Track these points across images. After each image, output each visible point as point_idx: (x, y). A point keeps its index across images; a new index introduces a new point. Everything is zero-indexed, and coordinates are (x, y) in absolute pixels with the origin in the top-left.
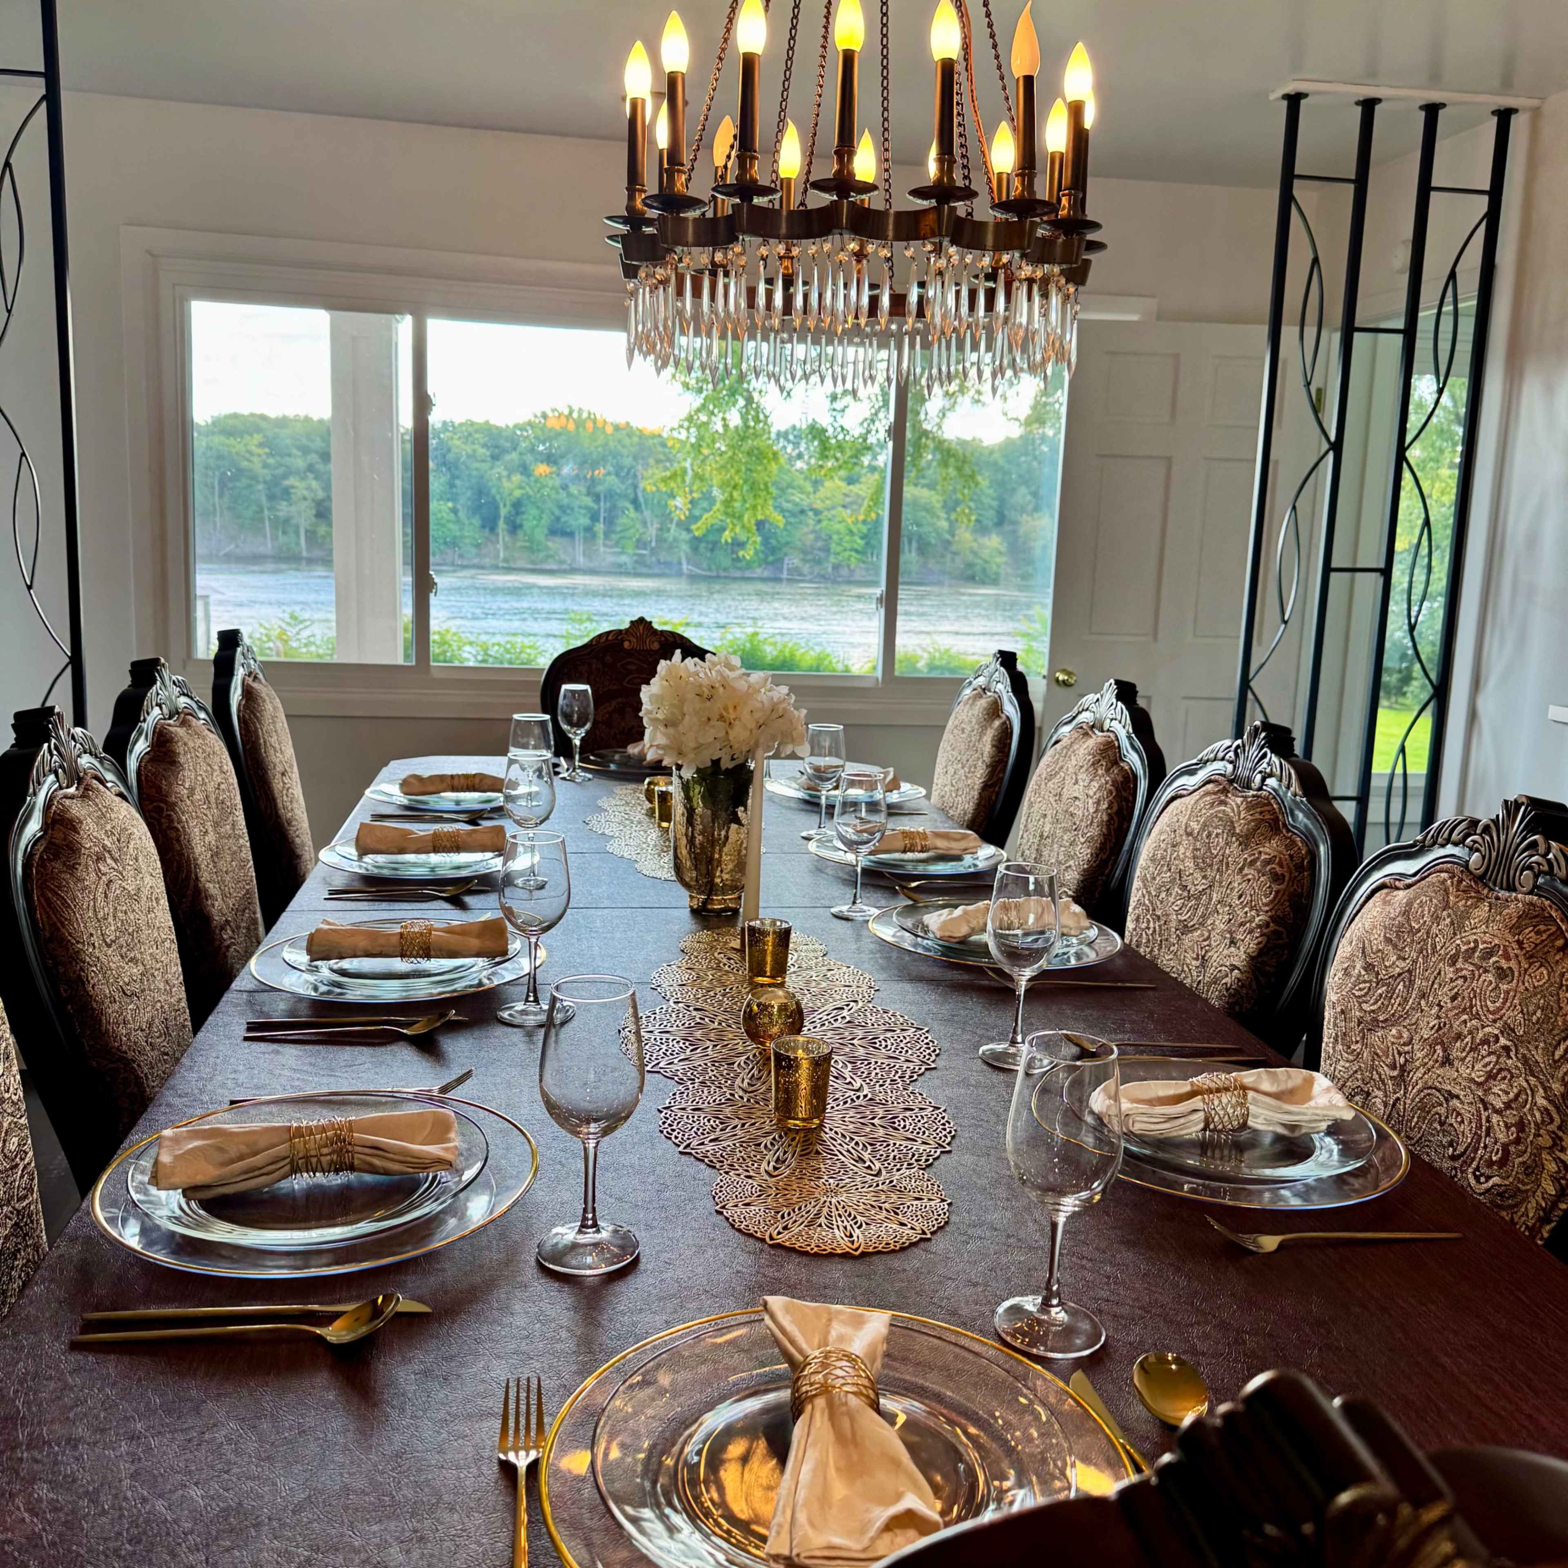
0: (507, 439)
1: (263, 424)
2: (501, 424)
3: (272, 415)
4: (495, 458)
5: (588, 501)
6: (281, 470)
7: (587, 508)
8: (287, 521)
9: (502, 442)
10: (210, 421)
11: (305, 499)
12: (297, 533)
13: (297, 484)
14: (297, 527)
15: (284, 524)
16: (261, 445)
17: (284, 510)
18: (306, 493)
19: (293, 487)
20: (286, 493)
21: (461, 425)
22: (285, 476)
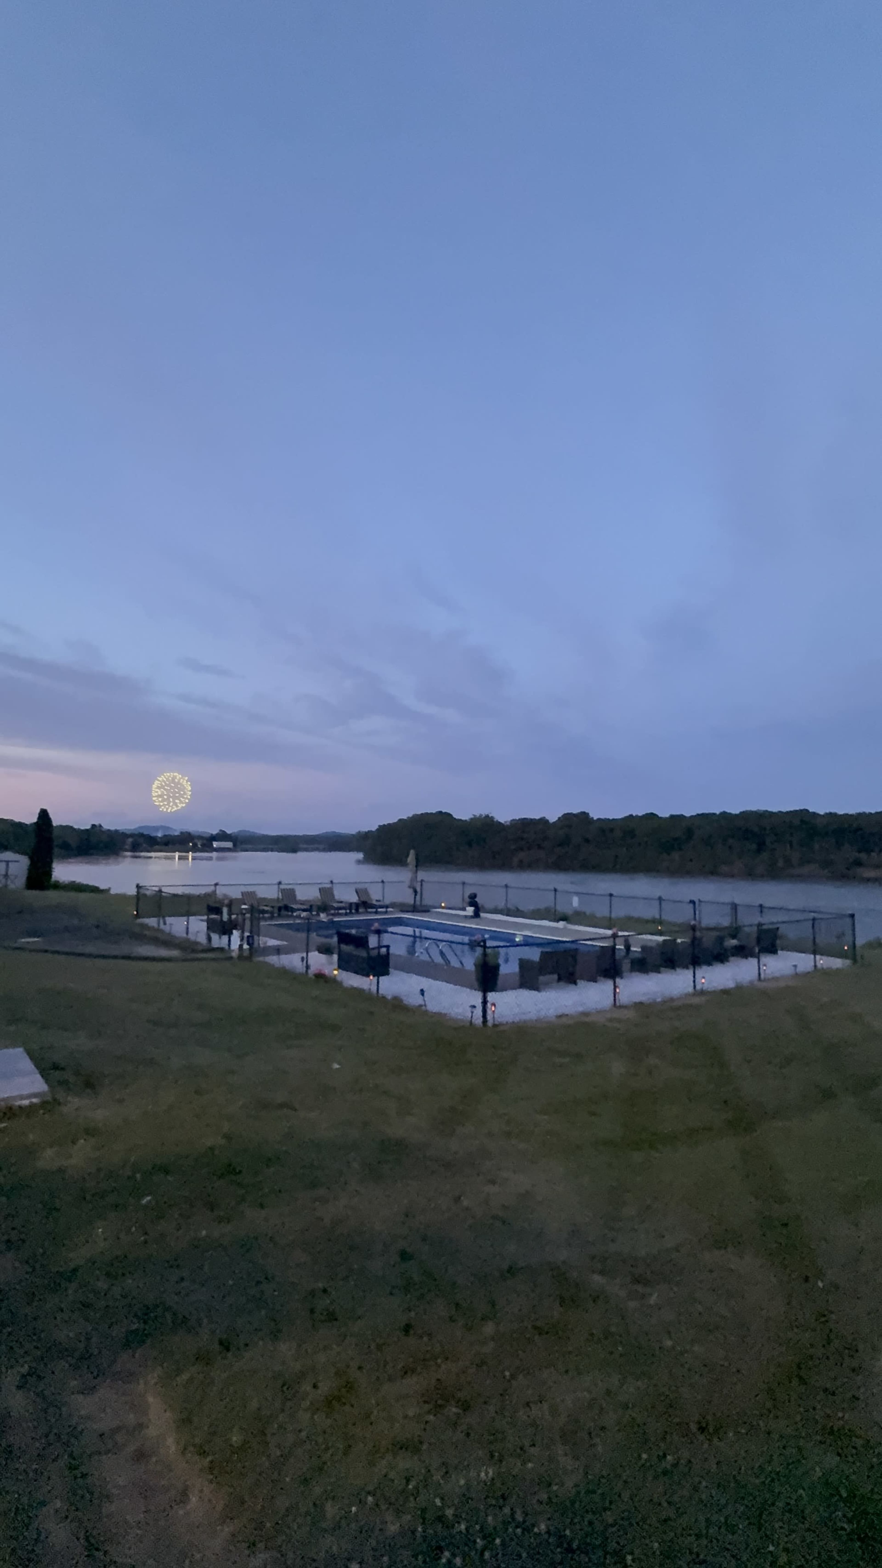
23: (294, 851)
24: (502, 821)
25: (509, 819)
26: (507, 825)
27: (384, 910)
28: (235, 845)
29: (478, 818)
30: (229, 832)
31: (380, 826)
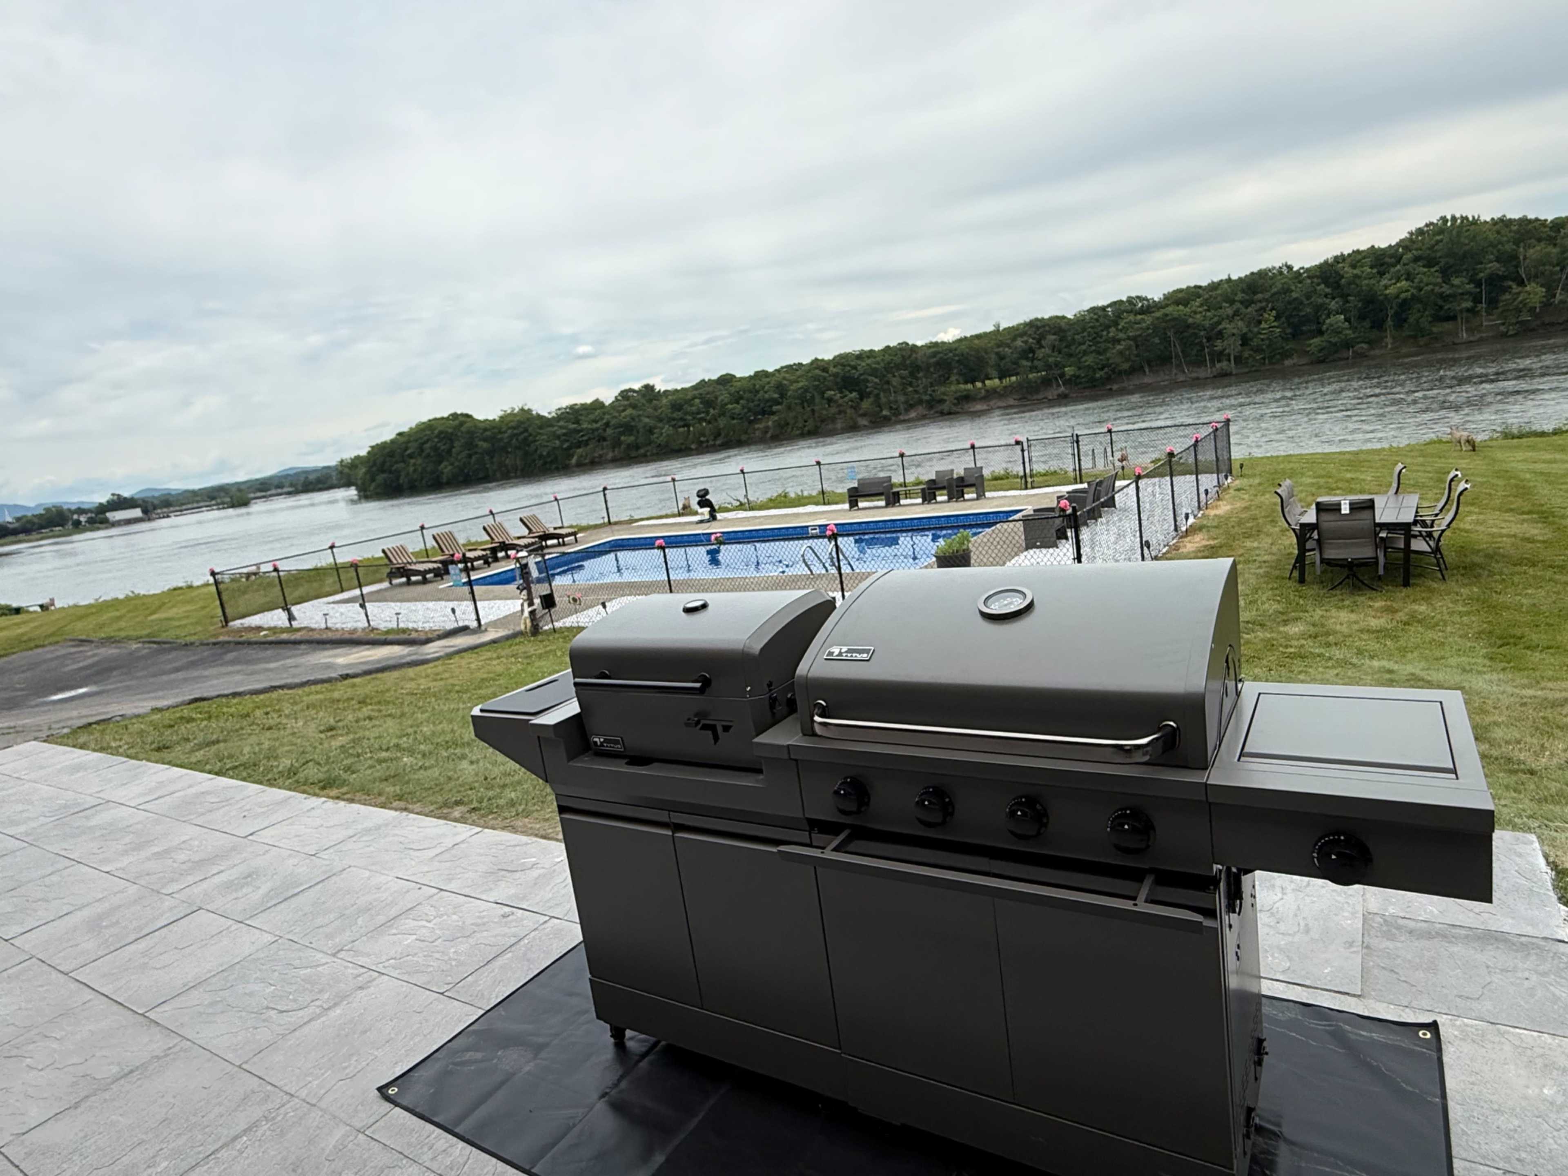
0: (1391, 256)
1: (1201, 291)
2: (1384, 245)
3: (1204, 283)
4: (1381, 274)
5: (1470, 287)
6: (1216, 319)
7: (1469, 293)
8: (1221, 353)
9: (1387, 260)
10: (1162, 297)
11: (1233, 335)
12: (1229, 360)
13: (1228, 326)
14: (1229, 355)
15: (1220, 356)
16: (1201, 305)
17: (1219, 345)
18: (1235, 331)
19: (1225, 329)
20: (1220, 335)
21: (1349, 255)
22: (1219, 323)
23: (245, 503)
24: (545, 414)
25: (553, 408)
26: (553, 417)
27: (555, 541)
28: (145, 511)
29: (509, 415)
30: (126, 494)
31: (372, 447)
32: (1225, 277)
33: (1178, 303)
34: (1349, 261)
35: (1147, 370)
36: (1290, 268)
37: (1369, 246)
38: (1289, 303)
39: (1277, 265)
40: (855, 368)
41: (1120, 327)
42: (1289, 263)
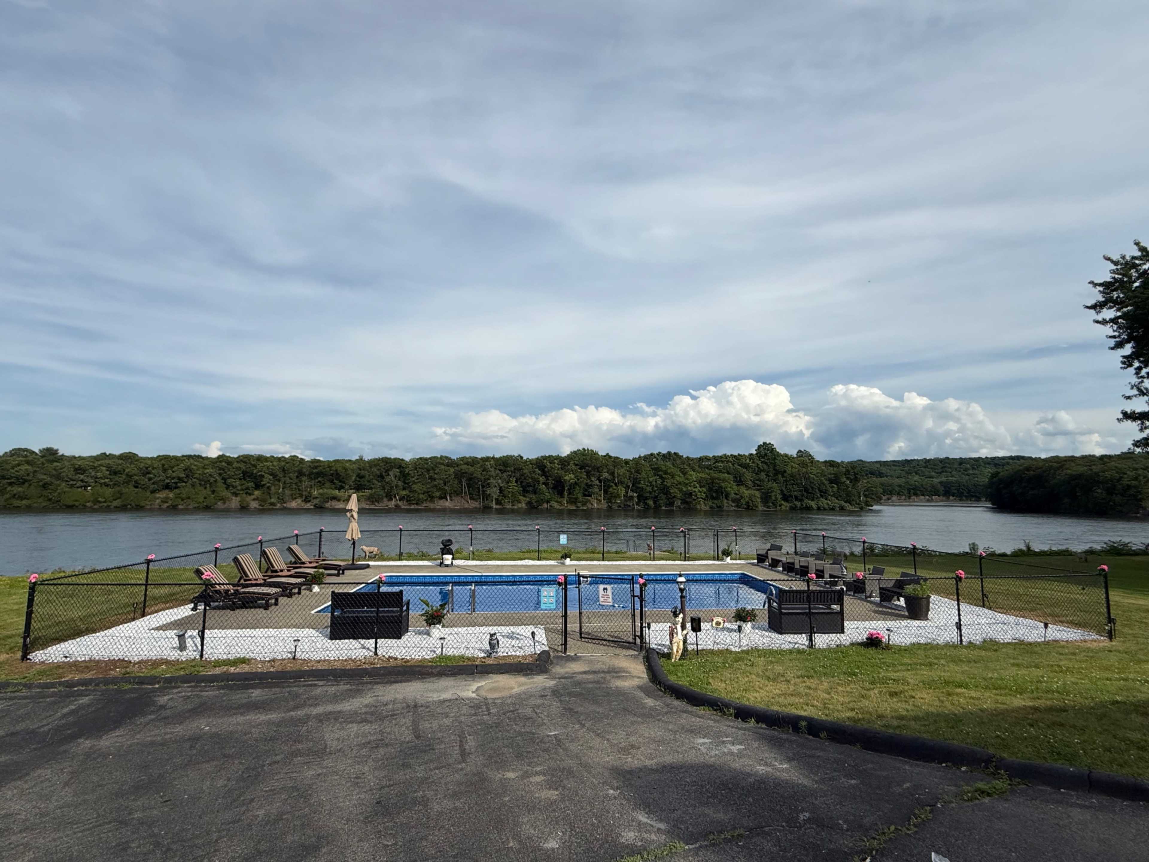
32: (492, 456)
33: (467, 464)
34: (548, 459)
35: (448, 498)
36: (522, 458)
37: (556, 455)
38: (522, 475)
39: (516, 455)
40: (255, 466)
41: (436, 472)
42: (522, 455)
